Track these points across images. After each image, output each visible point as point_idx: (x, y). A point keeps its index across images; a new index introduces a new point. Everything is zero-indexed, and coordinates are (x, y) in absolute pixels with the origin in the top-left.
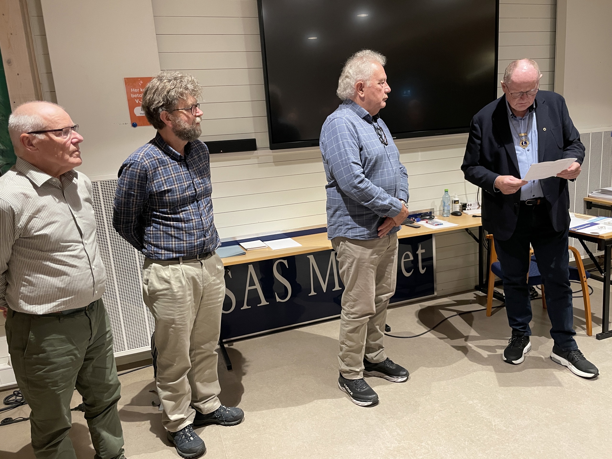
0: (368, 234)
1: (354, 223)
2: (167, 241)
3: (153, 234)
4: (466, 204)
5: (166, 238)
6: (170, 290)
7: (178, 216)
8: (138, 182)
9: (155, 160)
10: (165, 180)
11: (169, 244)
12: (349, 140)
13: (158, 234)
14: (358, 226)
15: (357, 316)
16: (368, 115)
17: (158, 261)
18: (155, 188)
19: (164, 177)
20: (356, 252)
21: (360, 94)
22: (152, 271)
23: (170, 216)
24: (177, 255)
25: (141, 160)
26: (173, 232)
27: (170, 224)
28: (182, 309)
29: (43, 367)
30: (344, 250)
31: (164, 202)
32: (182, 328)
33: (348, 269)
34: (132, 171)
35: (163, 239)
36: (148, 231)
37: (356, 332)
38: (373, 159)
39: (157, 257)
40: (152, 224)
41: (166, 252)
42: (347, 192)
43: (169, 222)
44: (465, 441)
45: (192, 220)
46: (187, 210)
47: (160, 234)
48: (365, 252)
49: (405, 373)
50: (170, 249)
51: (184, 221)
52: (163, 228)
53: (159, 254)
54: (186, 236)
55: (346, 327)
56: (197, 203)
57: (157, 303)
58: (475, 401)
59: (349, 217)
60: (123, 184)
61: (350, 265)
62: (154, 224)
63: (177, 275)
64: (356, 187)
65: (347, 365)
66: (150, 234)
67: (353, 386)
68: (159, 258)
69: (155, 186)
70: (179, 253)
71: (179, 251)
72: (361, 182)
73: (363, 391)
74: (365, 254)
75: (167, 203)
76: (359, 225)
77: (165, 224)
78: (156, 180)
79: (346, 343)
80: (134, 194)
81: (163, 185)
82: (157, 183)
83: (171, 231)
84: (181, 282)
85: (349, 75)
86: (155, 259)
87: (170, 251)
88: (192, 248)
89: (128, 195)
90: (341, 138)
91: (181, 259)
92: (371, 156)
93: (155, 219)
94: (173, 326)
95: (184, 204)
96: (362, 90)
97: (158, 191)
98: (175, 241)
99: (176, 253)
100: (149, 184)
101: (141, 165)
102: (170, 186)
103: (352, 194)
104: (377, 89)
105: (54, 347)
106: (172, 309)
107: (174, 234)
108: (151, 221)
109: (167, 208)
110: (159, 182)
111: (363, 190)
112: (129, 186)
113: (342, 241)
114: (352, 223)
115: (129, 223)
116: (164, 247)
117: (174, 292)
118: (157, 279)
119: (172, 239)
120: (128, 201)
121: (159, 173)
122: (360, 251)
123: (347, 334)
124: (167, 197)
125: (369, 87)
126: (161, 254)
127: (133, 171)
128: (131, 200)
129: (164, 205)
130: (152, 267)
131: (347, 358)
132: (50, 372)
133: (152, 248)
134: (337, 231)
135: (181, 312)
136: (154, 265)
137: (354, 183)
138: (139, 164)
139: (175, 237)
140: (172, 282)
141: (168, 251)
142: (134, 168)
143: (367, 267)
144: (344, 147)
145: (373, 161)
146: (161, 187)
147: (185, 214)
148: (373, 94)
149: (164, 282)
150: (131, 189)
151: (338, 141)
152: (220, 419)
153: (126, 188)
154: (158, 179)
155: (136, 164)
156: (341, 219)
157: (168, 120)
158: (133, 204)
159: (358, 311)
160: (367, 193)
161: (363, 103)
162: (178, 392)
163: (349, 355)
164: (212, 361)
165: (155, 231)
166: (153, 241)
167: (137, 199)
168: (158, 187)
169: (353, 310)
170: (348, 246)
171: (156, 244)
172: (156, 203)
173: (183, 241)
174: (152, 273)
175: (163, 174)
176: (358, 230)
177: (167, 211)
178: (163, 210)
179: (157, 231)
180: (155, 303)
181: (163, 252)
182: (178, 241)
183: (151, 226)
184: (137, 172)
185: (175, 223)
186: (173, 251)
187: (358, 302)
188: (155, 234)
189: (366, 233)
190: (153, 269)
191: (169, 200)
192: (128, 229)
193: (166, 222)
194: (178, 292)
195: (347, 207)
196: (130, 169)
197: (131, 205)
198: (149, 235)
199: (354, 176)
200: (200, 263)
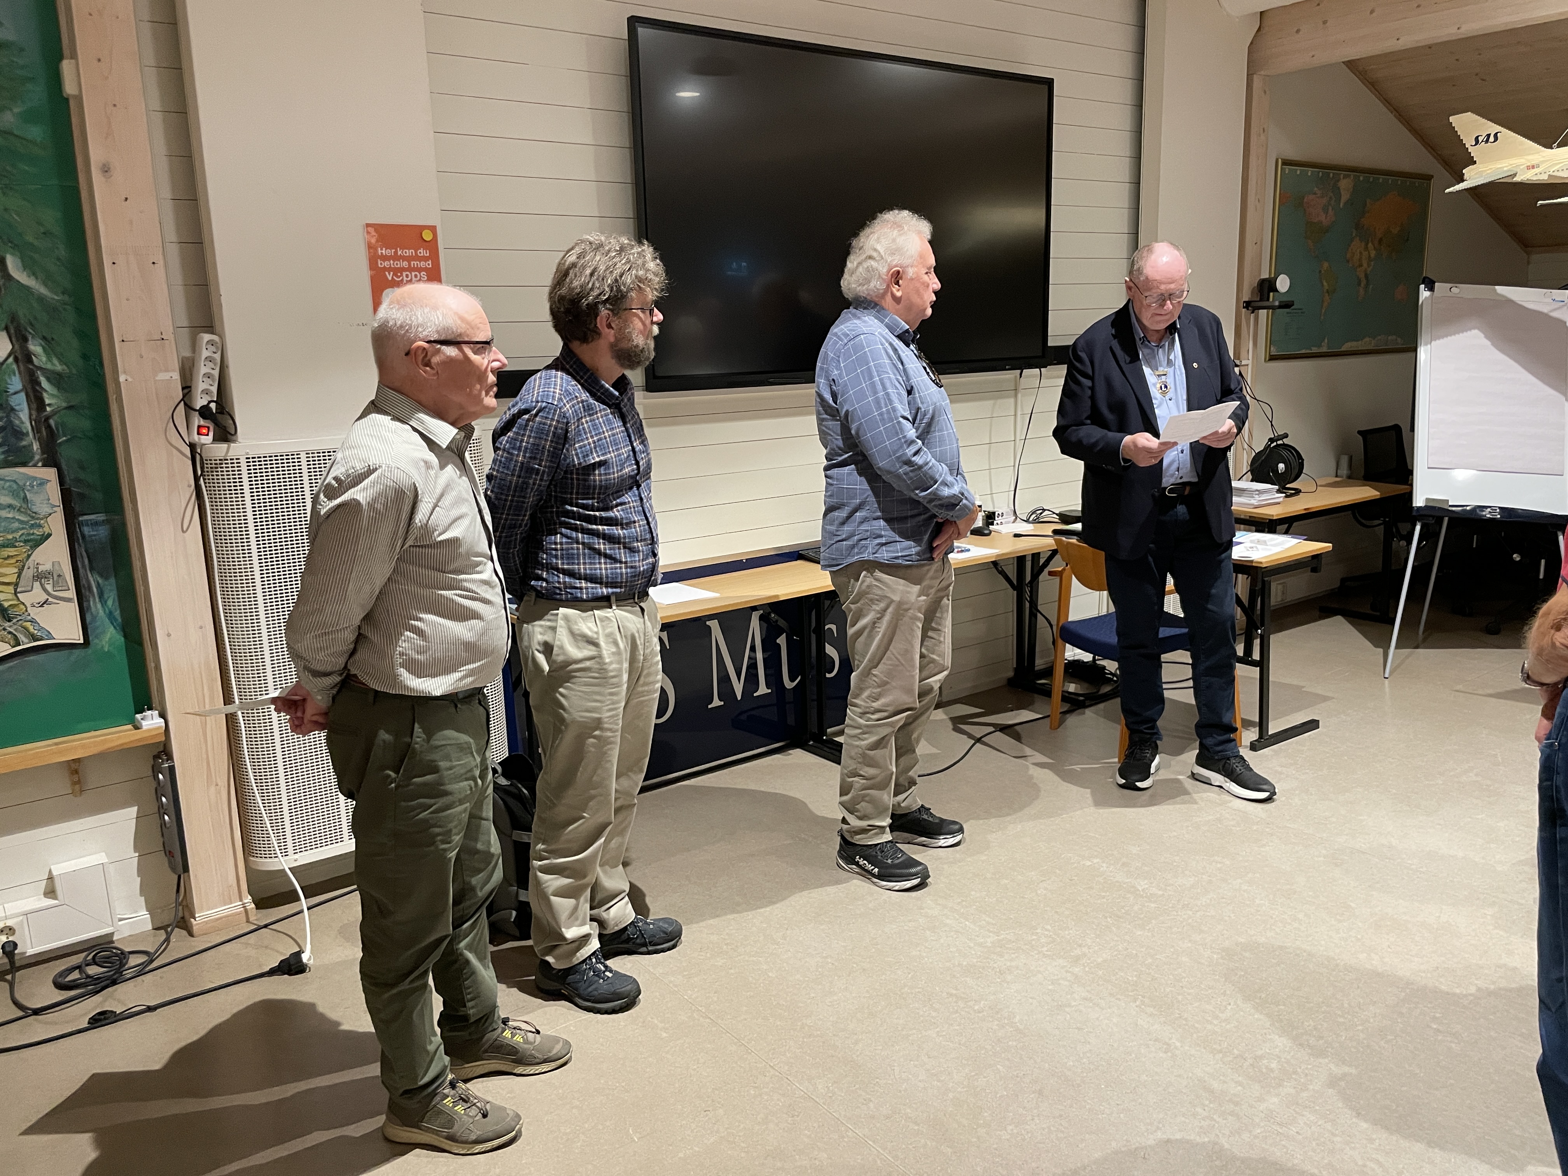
0: (918, 554)
1: (891, 533)
2: (591, 563)
3: (562, 549)
4: (994, 513)
5: (590, 558)
6: (597, 659)
7: (610, 514)
8: (550, 446)
9: (578, 403)
10: (594, 442)
11: (596, 569)
12: (892, 376)
13: (572, 549)
14: (898, 539)
15: (885, 714)
16: (907, 331)
17: (575, 602)
18: (578, 458)
19: (592, 437)
20: (894, 591)
21: (894, 290)
22: (561, 622)
23: (597, 514)
24: (610, 590)
25: (558, 401)
26: (602, 546)
27: (598, 530)
28: (615, 698)
29: (433, 801)
30: (868, 587)
31: (589, 486)
32: (612, 737)
33: (874, 623)
34: (540, 423)
35: (584, 558)
36: (551, 543)
37: (882, 745)
38: (928, 411)
39: (572, 594)
40: (559, 531)
41: (589, 585)
42: (889, 472)
43: (594, 527)
44: (1106, 918)
45: (635, 522)
46: (624, 503)
47: (578, 549)
48: (909, 589)
49: (957, 827)
50: (596, 578)
51: (622, 525)
52: (583, 538)
53: (576, 588)
54: (625, 553)
55: (863, 740)
56: (638, 489)
57: (565, 688)
58: (1095, 861)
59: (882, 523)
60: (519, 449)
61: (878, 616)
62: (563, 530)
63: (608, 630)
64: (909, 463)
65: (860, 818)
66: (556, 550)
67: (876, 857)
68: (577, 597)
69: (577, 455)
70: (612, 587)
71: (612, 583)
72: (916, 453)
73: (897, 862)
74: (908, 592)
75: (595, 487)
76: (900, 536)
77: (589, 529)
78: (579, 442)
79: (862, 773)
80: (538, 469)
81: (592, 453)
82: (581, 447)
83: (599, 543)
84: (616, 643)
85: (875, 254)
86: (567, 600)
87: (596, 583)
88: (635, 576)
89: (527, 470)
90: (877, 372)
91: (613, 599)
92: (925, 405)
93: (567, 520)
94: (597, 733)
95: (618, 492)
96: (897, 283)
97: (584, 464)
98: (605, 563)
99: (606, 587)
100: (567, 450)
101: (560, 412)
102: (603, 455)
103: (898, 477)
104: (923, 283)
105: (451, 761)
106: (598, 698)
107: (605, 549)
108: (555, 524)
109: (593, 498)
110: (585, 446)
111: (920, 467)
112: (532, 452)
113: (864, 570)
114: (888, 534)
115: (515, 527)
116: (586, 575)
117: (606, 664)
118: (571, 638)
119: (600, 559)
120: (523, 483)
121: (584, 429)
122: (901, 588)
123: (864, 753)
124: (598, 476)
125: (912, 279)
126: (581, 588)
127: (544, 424)
128: (531, 481)
129: (587, 491)
130: (560, 616)
131: (863, 804)
132: (443, 811)
133: (559, 577)
134: (856, 550)
135: (613, 703)
136: (562, 611)
137: (904, 454)
138: (555, 411)
139: (606, 556)
140: (602, 644)
141: (591, 582)
142: (546, 418)
143: (911, 618)
144: (884, 388)
145: (929, 416)
146: (587, 455)
147: (623, 510)
148: (918, 292)
149: (585, 644)
150: (535, 458)
151: (871, 377)
152: (638, 941)
153: (524, 457)
154: (582, 440)
155: (550, 409)
156: (864, 527)
157: (609, 326)
158: (532, 489)
159: (888, 705)
160: (925, 474)
161: (898, 307)
162: (585, 877)
163: (868, 795)
164: (626, 819)
165: (567, 543)
166: (563, 564)
167: (541, 480)
168: (584, 457)
169: (876, 705)
170: (877, 580)
171: (568, 570)
172: (572, 488)
173: (621, 562)
174: (561, 627)
175: (590, 432)
176: (898, 546)
177: (593, 505)
178: (585, 502)
179: (571, 543)
180: (561, 686)
181: (584, 585)
182: (611, 564)
183: (556, 534)
184: (550, 426)
185: (605, 527)
186: (601, 583)
187: (888, 686)
188: (568, 549)
189: (914, 551)
190: (562, 619)
191: (601, 481)
192: (510, 541)
193: (590, 526)
194: (611, 663)
195: (879, 503)
196: (537, 419)
197: (529, 490)
198: (554, 552)
199: (905, 442)
200: (638, 609)
